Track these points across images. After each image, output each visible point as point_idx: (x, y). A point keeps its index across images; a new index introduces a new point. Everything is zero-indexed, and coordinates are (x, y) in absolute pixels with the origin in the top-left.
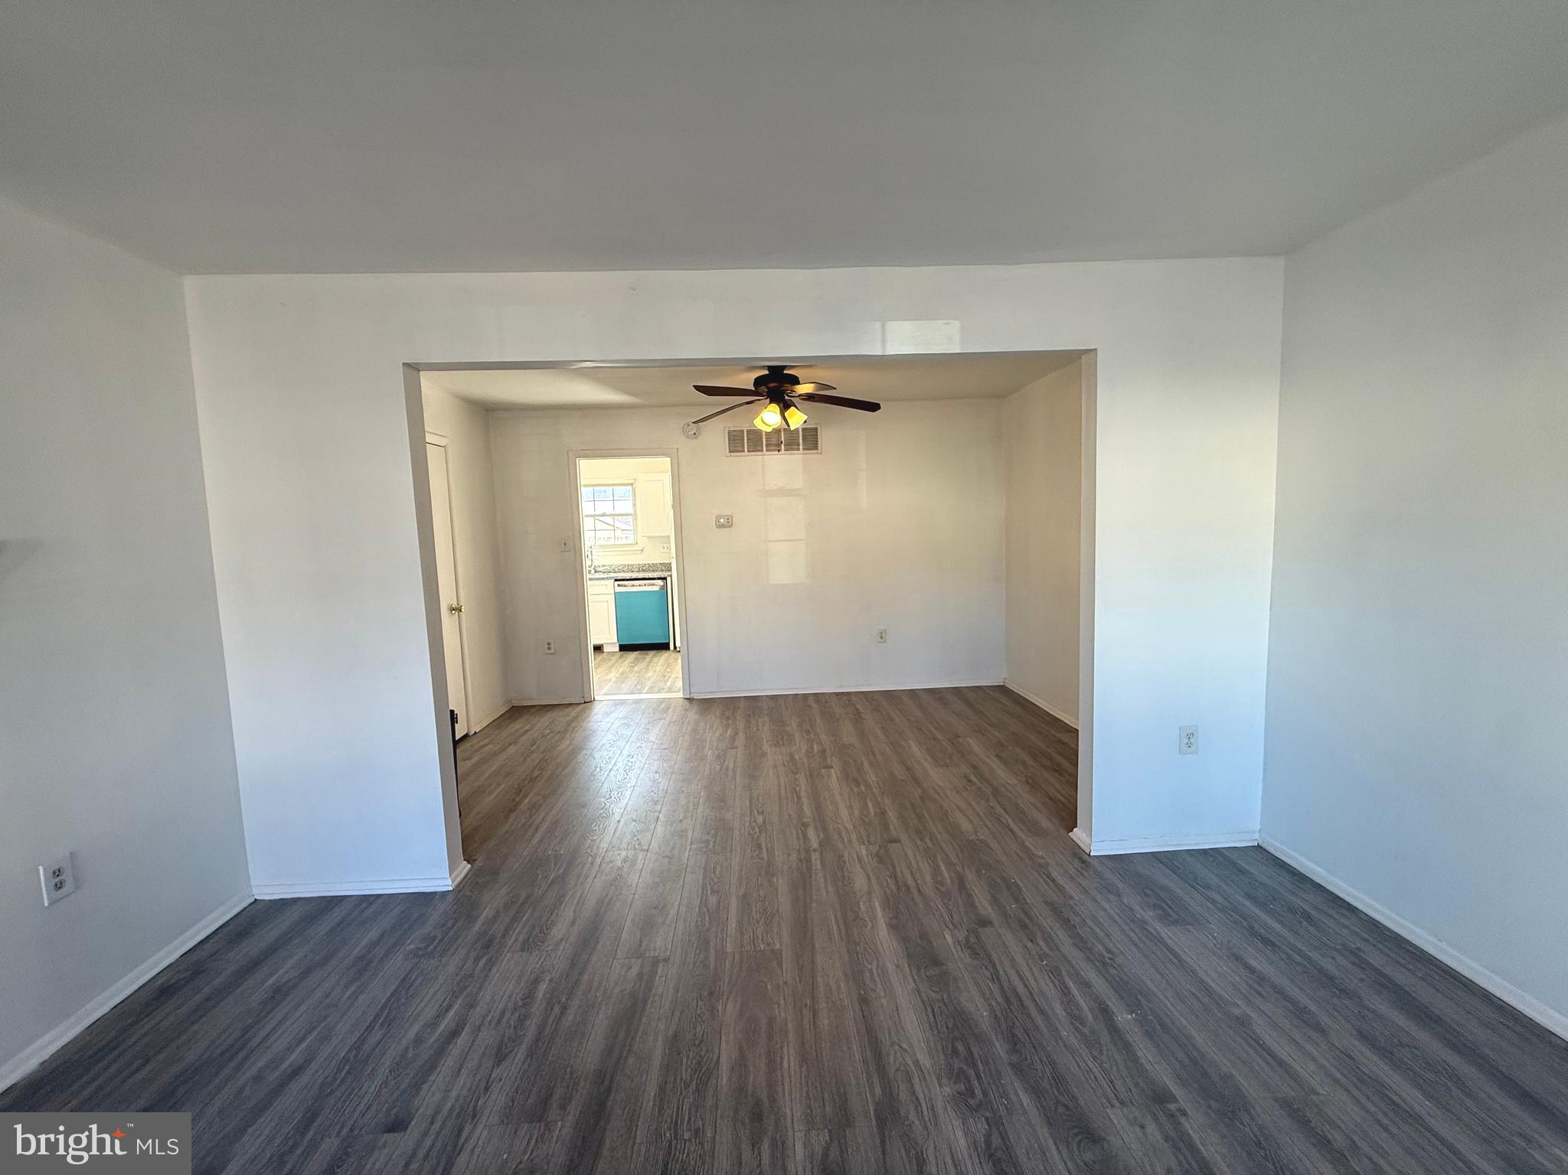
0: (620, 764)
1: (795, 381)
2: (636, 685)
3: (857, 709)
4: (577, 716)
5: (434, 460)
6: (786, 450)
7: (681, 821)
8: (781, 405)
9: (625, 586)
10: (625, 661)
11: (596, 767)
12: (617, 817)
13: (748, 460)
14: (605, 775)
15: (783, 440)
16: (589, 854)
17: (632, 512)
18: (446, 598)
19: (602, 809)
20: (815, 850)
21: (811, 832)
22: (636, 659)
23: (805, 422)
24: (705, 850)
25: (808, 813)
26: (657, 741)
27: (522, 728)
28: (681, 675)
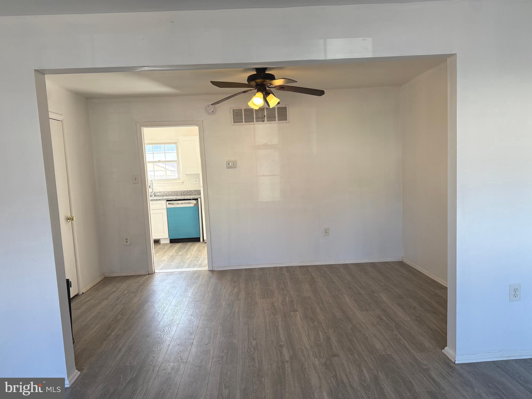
0: (169, 311)
1: (272, 77)
2: (180, 263)
3: (312, 276)
4: (144, 283)
5: (54, 128)
6: (268, 121)
7: (206, 344)
8: (264, 93)
9: (173, 204)
10: (173, 249)
11: (155, 313)
12: (168, 343)
13: (244, 127)
14: (161, 318)
15: (266, 114)
16: (151, 365)
17: (176, 159)
18: (63, 212)
19: (159, 338)
20: (287, 362)
21: (285, 351)
22: (180, 248)
23: (279, 103)
24: (221, 362)
25: (283, 338)
26: (192, 297)
27: (111, 290)
28: (207, 257)
